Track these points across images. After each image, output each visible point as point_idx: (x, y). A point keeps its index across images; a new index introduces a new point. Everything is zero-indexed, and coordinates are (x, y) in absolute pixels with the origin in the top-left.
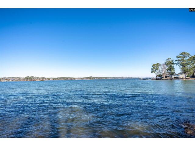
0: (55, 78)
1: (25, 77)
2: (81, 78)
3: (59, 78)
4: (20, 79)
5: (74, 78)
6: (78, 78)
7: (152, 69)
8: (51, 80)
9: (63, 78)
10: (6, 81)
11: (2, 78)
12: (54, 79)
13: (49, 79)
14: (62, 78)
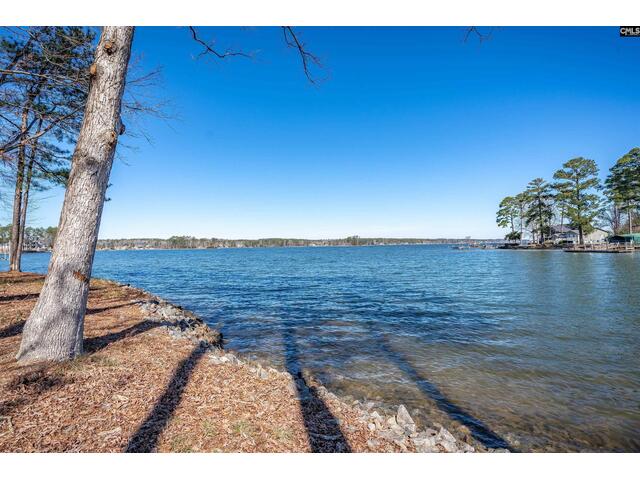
0: (250, 241)
1: (167, 237)
2: (329, 242)
3: (263, 240)
4: (157, 242)
5: (308, 242)
6: (321, 241)
7: (500, 213)
8: (239, 246)
9: (274, 241)
10: (124, 248)
11: (118, 241)
12: (247, 243)
13: (233, 243)
14: (271, 239)
